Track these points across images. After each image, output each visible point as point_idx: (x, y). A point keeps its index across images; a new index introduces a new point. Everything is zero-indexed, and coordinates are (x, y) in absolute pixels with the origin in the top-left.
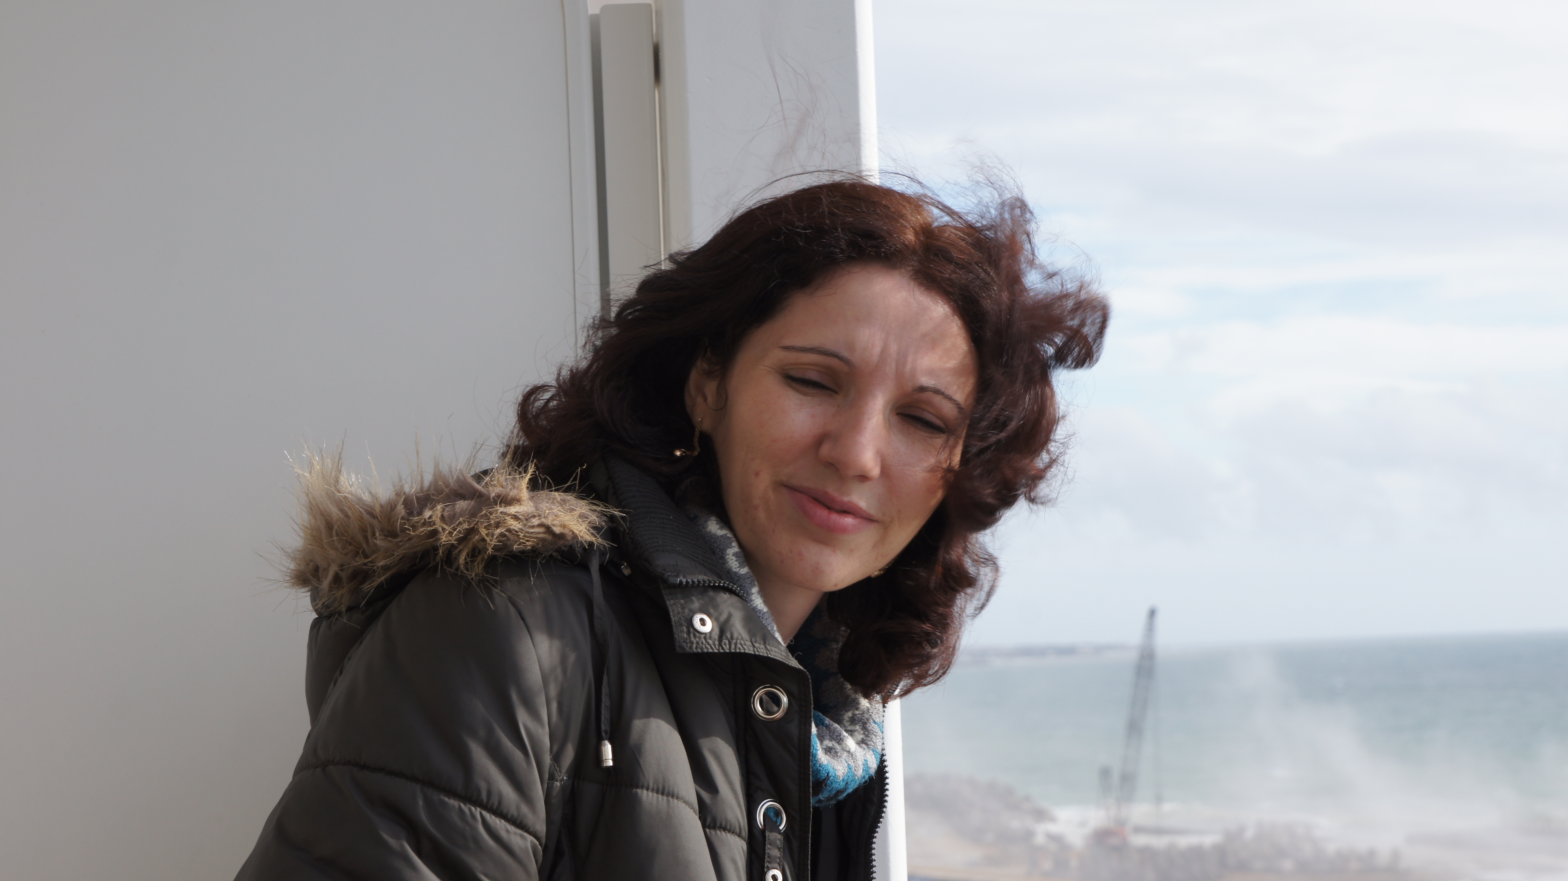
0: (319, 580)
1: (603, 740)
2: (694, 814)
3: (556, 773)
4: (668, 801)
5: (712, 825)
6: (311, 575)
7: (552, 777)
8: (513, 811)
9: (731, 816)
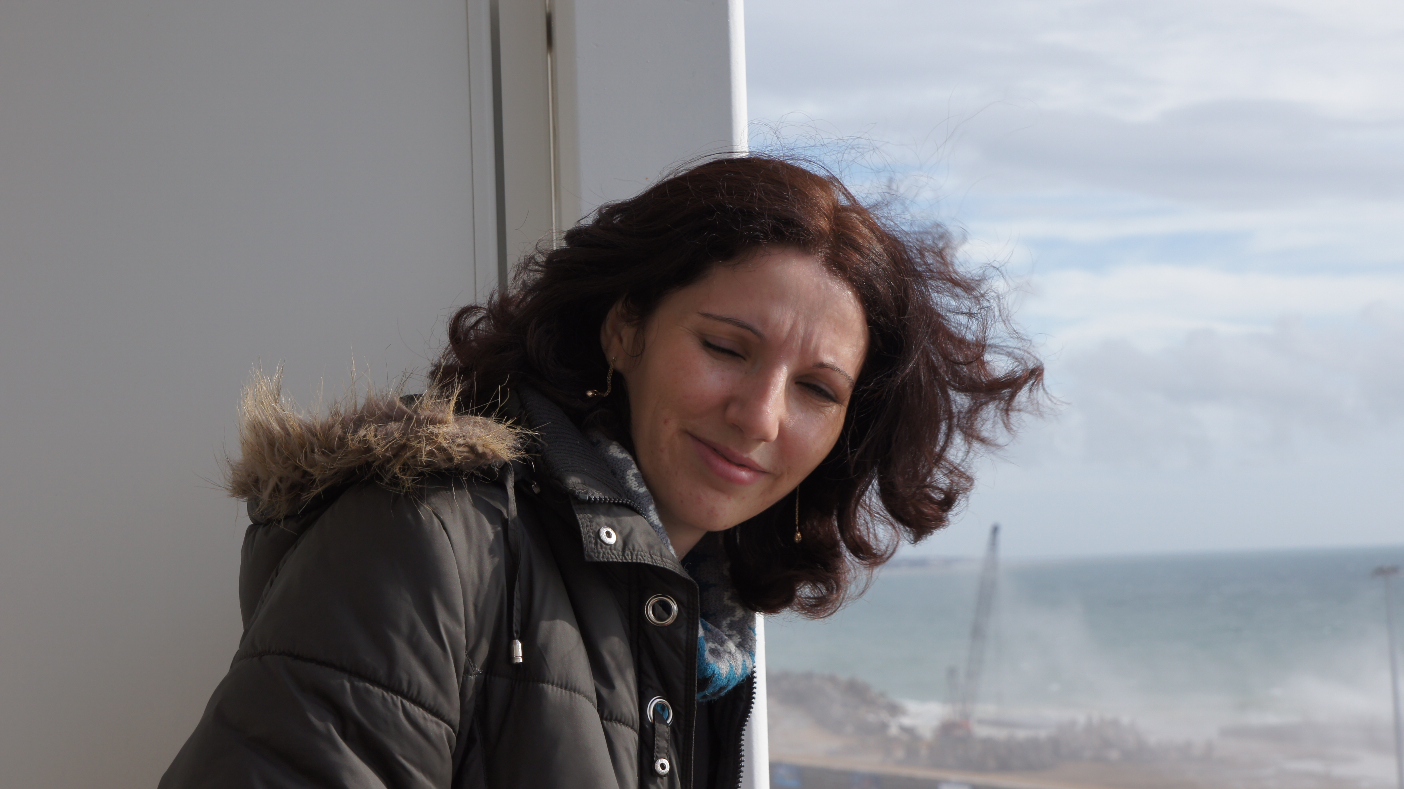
0: (259, 490)
1: (514, 639)
2: (593, 707)
3: (471, 668)
4: (571, 695)
5: (609, 717)
6: (253, 485)
7: (467, 672)
8: (430, 701)
9: (625, 710)
